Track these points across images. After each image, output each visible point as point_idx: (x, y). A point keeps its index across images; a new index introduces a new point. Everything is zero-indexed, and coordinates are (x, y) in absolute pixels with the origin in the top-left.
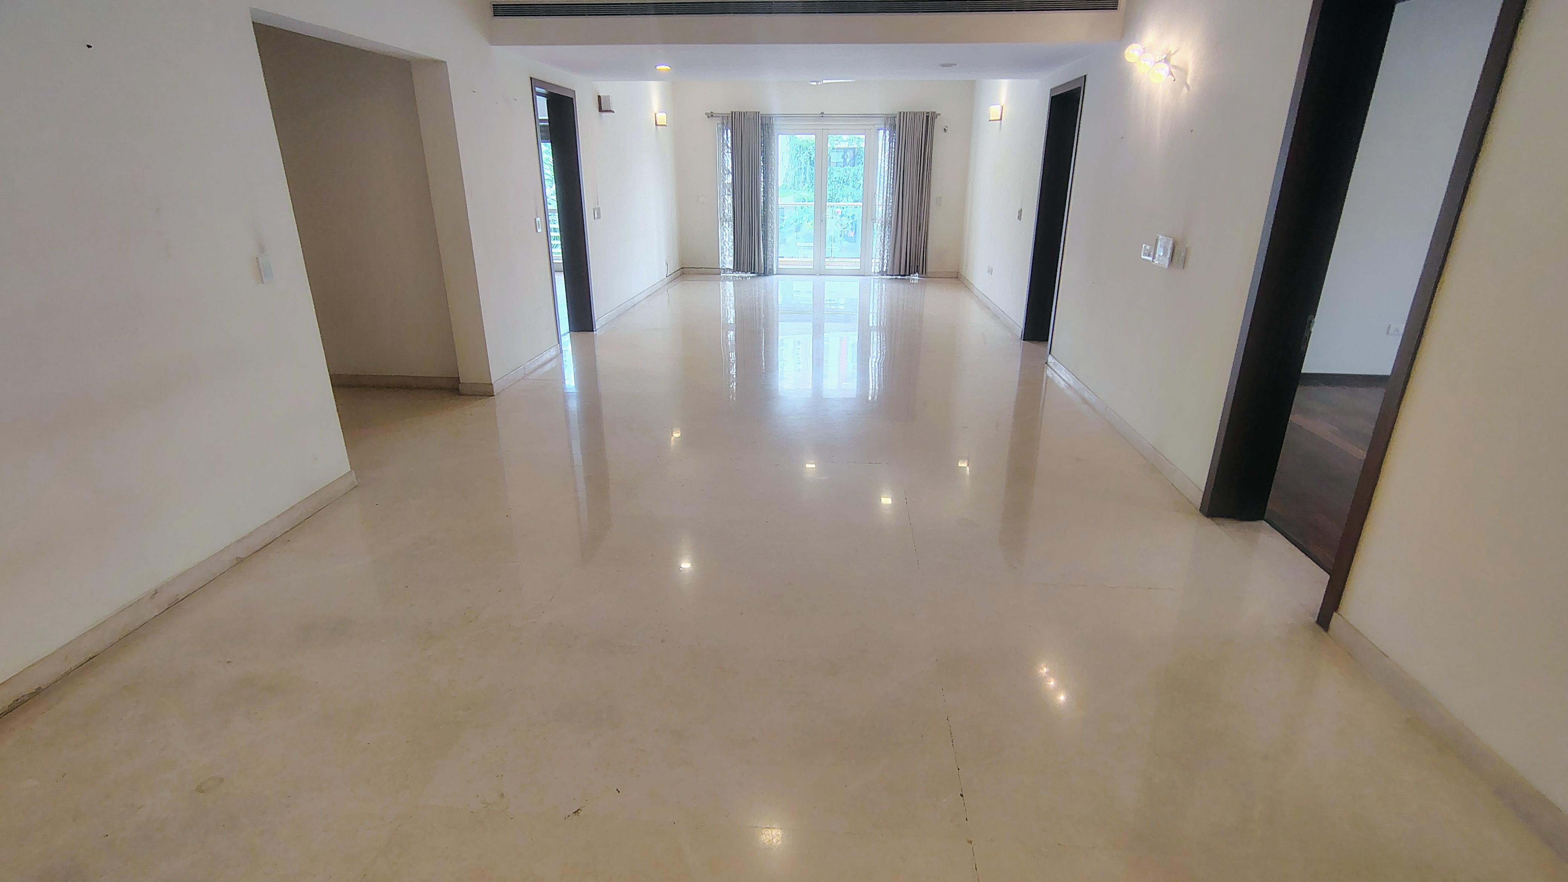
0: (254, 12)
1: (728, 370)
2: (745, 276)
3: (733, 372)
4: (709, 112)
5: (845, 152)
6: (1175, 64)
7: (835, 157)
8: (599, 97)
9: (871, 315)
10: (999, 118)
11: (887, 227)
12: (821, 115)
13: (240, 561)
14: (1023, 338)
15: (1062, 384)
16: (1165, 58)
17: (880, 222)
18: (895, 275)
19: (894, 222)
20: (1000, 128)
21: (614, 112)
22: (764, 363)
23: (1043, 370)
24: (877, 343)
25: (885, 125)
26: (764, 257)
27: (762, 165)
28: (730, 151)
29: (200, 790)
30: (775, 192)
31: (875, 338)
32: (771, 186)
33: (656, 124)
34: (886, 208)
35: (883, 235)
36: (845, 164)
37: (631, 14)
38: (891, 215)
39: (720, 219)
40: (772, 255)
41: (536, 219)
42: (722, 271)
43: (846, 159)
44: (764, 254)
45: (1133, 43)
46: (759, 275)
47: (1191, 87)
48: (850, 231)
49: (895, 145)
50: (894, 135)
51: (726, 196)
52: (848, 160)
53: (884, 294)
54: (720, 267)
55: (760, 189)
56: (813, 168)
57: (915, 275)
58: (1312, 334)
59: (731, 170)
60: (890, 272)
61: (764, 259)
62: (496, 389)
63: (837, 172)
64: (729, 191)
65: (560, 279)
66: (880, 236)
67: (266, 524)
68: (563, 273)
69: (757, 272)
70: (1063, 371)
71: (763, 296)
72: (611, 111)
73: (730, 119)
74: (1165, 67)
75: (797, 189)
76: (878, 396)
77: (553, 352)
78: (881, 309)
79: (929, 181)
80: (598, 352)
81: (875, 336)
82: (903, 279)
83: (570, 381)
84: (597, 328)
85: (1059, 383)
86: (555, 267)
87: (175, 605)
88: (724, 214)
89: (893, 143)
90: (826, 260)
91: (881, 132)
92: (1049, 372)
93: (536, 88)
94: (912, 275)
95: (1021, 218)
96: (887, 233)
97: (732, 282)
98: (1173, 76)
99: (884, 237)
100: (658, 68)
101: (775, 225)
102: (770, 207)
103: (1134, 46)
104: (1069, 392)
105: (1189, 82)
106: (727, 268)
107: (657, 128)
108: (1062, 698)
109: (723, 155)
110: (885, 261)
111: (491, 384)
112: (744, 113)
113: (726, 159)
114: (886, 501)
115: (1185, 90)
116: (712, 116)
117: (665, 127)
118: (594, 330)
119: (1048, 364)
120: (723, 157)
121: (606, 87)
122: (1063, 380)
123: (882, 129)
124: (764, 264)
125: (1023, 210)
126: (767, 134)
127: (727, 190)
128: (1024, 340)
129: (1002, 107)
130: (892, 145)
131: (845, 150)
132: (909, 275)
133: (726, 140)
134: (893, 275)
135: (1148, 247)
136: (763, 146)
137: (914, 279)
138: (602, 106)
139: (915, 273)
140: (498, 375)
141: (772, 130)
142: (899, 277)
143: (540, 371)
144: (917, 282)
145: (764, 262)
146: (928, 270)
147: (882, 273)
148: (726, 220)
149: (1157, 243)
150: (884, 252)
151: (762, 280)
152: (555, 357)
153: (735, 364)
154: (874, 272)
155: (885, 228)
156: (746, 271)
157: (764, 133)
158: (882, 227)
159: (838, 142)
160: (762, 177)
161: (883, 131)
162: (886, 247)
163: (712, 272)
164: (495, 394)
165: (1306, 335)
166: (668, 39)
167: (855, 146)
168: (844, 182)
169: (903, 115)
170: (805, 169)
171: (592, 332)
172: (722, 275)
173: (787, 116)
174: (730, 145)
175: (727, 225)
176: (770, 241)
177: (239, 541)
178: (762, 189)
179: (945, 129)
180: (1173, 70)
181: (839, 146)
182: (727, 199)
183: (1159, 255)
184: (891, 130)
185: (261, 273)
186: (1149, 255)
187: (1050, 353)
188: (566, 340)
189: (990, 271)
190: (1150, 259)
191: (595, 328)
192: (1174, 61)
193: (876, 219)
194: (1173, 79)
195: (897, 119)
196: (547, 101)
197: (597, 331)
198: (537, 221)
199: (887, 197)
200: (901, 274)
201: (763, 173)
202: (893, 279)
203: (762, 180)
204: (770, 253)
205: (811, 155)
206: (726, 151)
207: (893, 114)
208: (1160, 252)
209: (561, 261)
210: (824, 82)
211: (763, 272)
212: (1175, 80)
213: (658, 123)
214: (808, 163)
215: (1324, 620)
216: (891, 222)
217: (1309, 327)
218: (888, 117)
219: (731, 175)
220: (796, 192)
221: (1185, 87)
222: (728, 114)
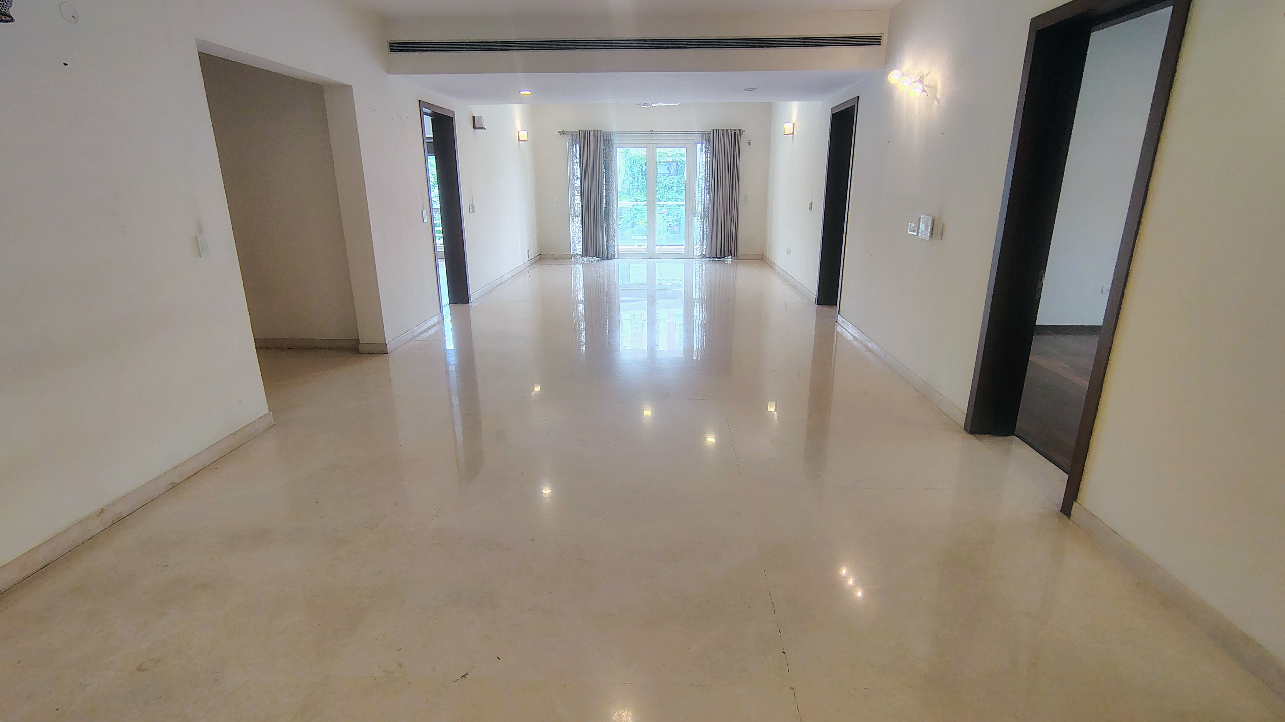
0: (199, 43)
1: (579, 337)
2: (592, 260)
3: (583, 338)
4: (562, 131)
5: (670, 165)
6: (927, 84)
7: (661, 169)
8: (474, 117)
9: (694, 290)
10: (792, 133)
11: (705, 219)
12: (651, 133)
13: (174, 486)
14: (816, 303)
15: (850, 337)
16: (919, 79)
17: (700, 215)
18: (713, 258)
19: (711, 217)
20: (793, 140)
21: (485, 129)
22: (608, 330)
23: (833, 328)
24: (700, 313)
25: (702, 139)
26: (607, 244)
27: (604, 171)
28: (578, 161)
29: (140, 669)
30: (615, 193)
31: (698, 310)
32: (612, 188)
33: (519, 140)
34: (704, 205)
35: (702, 226)
36: (670, 174)
37: (501, 50)
38: (708, 210)
39: (571, 215)
40: (613, 243)
41: (422, 212)
42: (573, 256)
43: (670, 170)
44: (607, 242)
45: (893, 70)
46: (603, 259)
47: (940, 101)
48: (675, 227)
49: (710, 155)
50: (709, 147)
51: (576, 197)
52: (672, 172)
53: (704, 273)
54: (572, 253)
55: (603, 194)
56: (644, 177)
57: (729, 257)
58: (1044, 285)
59: (579, 176)
60: (708, 256)
61: (607, 247)
62: (390, 348)
63: (662, 181)
64: (578, 192)
65: (442, 264)
66: (700, 227)
67: (198, 454)
68: (444, 259)
69: (601, 256)
70: (850, 327)
71: (606, 275)
72: (483, 128)
73: (578, 136)
74: (919, 85)
75: (631, 194)
76: (701, 357)
77: (436, 319)
78: (702, 284)
79: (738, 184)
80: (472, 319)
81: (698, 307)
82: (719, 260)
83: (450, 345)
84: (472, 300)
85: (847, 336)
86: (438, 255)
87: (119, 521)
88: (574, 210)
89: (709, 154)
90: (657, 247)
91: (699, 145)
92: (839, 329)
93: (424, 109)
94: (726, 257)
95: (811, 208)
96: (706, 224)
97: (581, 265)
98: (926, 92)
99: (703, 227)
100: (521, 93)
101: (615, 219)
102: (611, 205)
103: (895, 72)
104: (856, 343)
105: (938, 96)
106: (577, 254)
107: (519, 143)
108: (859, 594)
109: (573, 164)
110: (705, 247)
111: (386, 344)
112: (589, 131)
113: (575, 168)
114: (711, 439)
115: (936, 103)
116: (564, 133)
117: (526, 142)
118: (470, 302)
119: (838, 322)
120: (573, 166)
121: (479, 109)
122: (851, 334)
123: (699, 143)
124: (607, 251)
125: (813, 202)
126: (608, 147)
127: (576, 191)
128: (817, 304)
129: (794, 124)
130: (708, 155)
131: (670, 163)
132: (724, 257)
133: (575, 152)
134: (711, 258)
135: (913, 225)
136: (605, 157)
137: (728, 261)
138: (476, 124)
139: (728, 256)
140: (391, 337)
141: (612, 144)
142: (716, 259)
143: (426, 335)
144: (731, 263)
145: (607, 249)
146: (739, 253)
147: (702, 256)
148: (576, 215)
149: (920, 220)
150: (703, 239)
151: (605, 263)
152: (438, 323)
153: (584, 332)
154: (696, 255)
155: (704, 220)
156: (592, 256)
157: (605, 147)
158: (701, 220)
159: (664, 157)
160: (604, 181)
161: (700, 145)
162: (705, 236)
163: (564, 257)
164: (388, 353)
165: (1039, 286)
166: (529, 69)
167: (678, 160)
168: (669, 189)
169: (716, 132)
170: (638, 179)
171: (468, 304)
172: (573, 259)
173: (623, 133)
174: (578, 156)
175: (577, 220)
176: (612, 232)
177: (175, 468)
178: (605, 191)
179: (749, 143)
180: (926, 88)
181: (664, 160)
182: (576, 199)
183: (922, 230)
184: (706, 144)
185: (199, 248)
186: (914, 232)
187: (839, 313)
188: (447, 310)
189: (789, 252)
190: (915, 234)
191: (471, 300)
192: (926, 81)
193: (696, 214)
194: (926, 95)
195: (711, 136)
196: (432, 119)
197: (472, 303)
198: (424, 212)
199: (705, 195)
200: (718, 256)
201: (605, 178)
202: (711, 260)
203: (605, 183)
204: (611, 242)
205: (642, 167)
206: (575, 161)
207: (708, 132)
208: (922, 227)
209: (443, 250)
210: (653, 105)
211: (606, 257)
212: (927, 95)
213: (520, 139)
214: (641, 173)
215: (1066, 509)
216: (709, 215)
217: (1041, 280)
218: (704, 134)
219: (579, 180)
220: (631, 196)
221: (936, 101)
222: (576, 132)
